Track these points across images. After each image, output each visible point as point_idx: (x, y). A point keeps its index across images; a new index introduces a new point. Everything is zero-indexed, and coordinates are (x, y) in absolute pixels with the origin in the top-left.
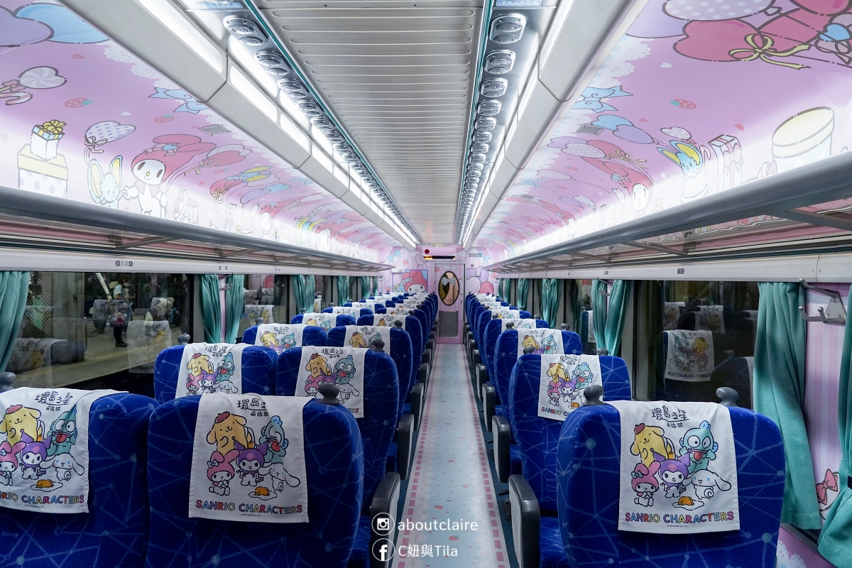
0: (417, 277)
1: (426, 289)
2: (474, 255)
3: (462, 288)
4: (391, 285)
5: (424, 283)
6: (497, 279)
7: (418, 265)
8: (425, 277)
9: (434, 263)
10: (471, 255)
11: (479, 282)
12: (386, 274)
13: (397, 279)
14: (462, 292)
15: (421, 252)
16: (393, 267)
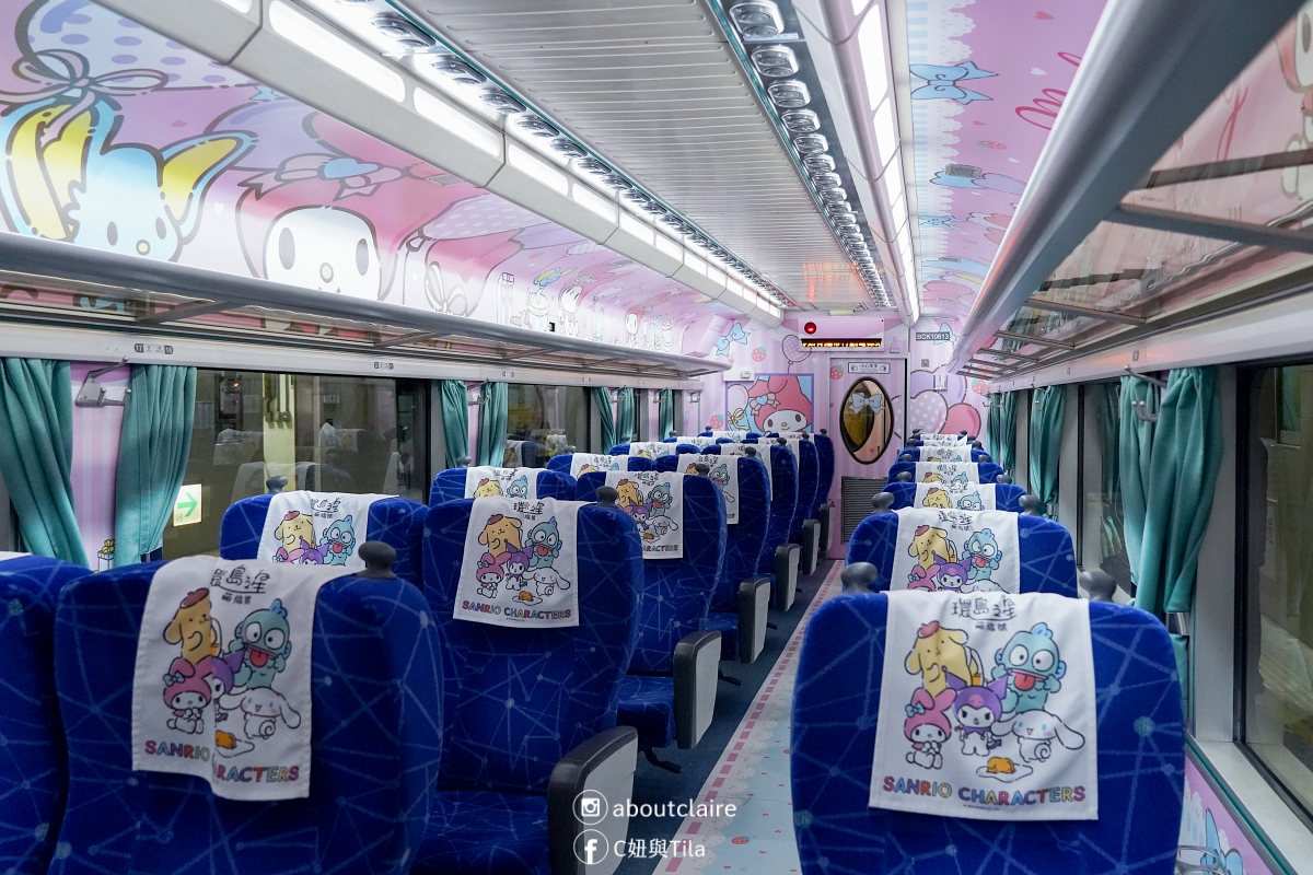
0: (786, 390)
1: (810, 423)
2: (931, 337)
3: (899, 419)
4: (723, 413)
5: (805, 407)
6: (988, 396)
7: (790, 363)
8: (807, 391)
9: (829, 356)
10: (921, 337)
11: (942, 404)
12: (710, 382)
13: (738, 397)
14: (899, 429)
15: (797, 331)
16: (728, 368)
